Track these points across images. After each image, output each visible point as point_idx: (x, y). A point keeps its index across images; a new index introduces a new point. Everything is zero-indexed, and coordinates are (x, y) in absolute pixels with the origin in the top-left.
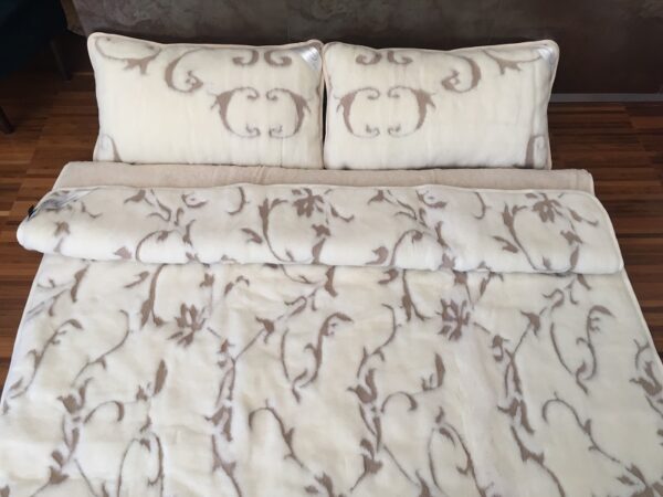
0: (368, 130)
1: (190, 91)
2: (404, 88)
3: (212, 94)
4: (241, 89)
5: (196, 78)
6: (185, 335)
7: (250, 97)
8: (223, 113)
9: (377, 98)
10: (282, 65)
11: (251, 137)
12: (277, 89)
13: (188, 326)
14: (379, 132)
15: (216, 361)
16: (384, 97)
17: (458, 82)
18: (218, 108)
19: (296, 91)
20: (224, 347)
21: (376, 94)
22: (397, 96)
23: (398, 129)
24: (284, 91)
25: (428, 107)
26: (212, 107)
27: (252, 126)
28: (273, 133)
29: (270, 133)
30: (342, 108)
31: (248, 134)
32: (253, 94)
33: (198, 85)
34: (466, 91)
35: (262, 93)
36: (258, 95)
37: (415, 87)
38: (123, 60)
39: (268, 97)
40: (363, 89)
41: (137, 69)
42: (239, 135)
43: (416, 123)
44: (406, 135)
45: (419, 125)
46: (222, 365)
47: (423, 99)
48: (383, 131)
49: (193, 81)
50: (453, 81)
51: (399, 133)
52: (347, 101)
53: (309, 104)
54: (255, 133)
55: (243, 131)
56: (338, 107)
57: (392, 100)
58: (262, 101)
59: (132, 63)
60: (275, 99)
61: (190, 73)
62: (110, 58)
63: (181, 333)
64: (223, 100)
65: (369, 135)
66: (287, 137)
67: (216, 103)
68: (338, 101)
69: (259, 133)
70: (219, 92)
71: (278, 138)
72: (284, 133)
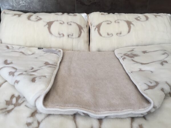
0: (108, 34)
1: (37, 21)
2: (121, 20)
3: (46, 22)
4: (57, 21)
5: (40, 18)
6: (8, 109)
7: (61, 23)
8: (49, 28)
9: (111, 23)
10: (73, 16)
11: (60, 37)
12: (71, 22)
13: (12, 104)
14: (113, 35)
15: (25, 122)
16: (113, 23)
17: (141, 19)
18: (47, 26)
19: (79, 23)
20: (33, 114)
21: (110, 22)
22: (119, 22)
23: (120, 33)
24: (74, 23)
25: (131, 25)
26: (45, 26)
27: (61, 33)
28: (70, 36)
29: (68, 36)
30: (97, 29)
31: (59, 36)
32: (62, 22)
33: (40, 19)
34: (145, 21)
35: (66, 22)
36: (64, 23)
37: (125, 20)
38: (12, 14)
39: (68, 23)
40: (105, 21)
41: (17, 16)
42: (55, 36)
43: (127, 31)
44: (124, 36)
45: (129, 32)
46: (29, 124)
47: (129, 23)
48: (115, 34)
49: (39, 18)
50: (139, 18)
51: (121, 35)
52: (99, 27)
53: (84, 29)
54: (62, 35)
55: (57, 35)
56: (95, 29)
57: (117, 24)
58: (65, 25)
59: (15, 15)
60: (71, 24)
61: (37, 17)
62: (8, 14)
63: (6, 108)
64: (50, 24)
65: (109, 36)
66: (75, 38)
67: (47, 24)
68: (95, 27)
69: (63, 35)
70: (48, 21)
71: (72, 38)
72: (74, 36)
